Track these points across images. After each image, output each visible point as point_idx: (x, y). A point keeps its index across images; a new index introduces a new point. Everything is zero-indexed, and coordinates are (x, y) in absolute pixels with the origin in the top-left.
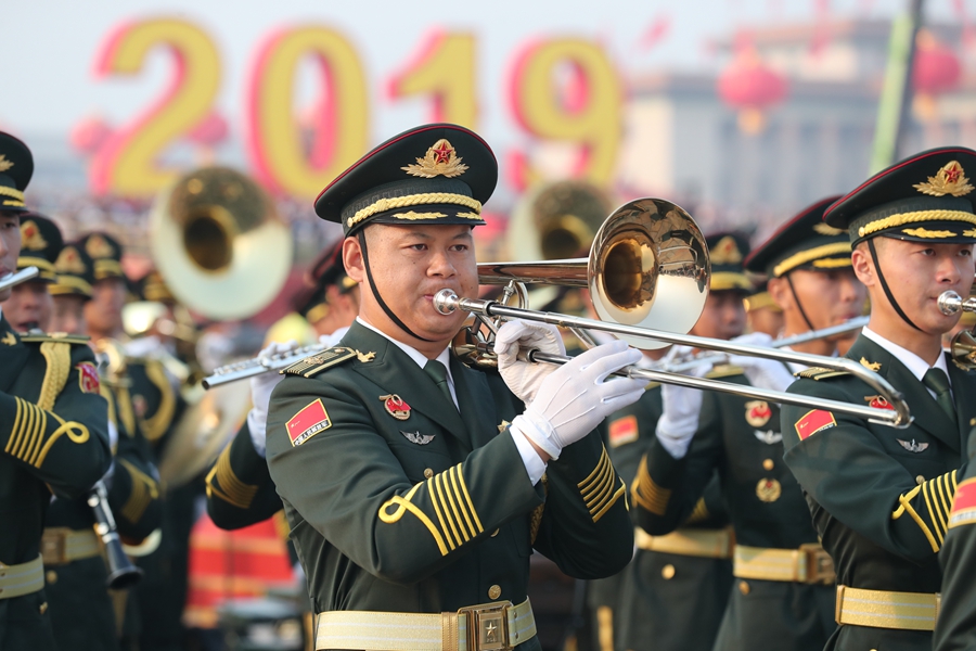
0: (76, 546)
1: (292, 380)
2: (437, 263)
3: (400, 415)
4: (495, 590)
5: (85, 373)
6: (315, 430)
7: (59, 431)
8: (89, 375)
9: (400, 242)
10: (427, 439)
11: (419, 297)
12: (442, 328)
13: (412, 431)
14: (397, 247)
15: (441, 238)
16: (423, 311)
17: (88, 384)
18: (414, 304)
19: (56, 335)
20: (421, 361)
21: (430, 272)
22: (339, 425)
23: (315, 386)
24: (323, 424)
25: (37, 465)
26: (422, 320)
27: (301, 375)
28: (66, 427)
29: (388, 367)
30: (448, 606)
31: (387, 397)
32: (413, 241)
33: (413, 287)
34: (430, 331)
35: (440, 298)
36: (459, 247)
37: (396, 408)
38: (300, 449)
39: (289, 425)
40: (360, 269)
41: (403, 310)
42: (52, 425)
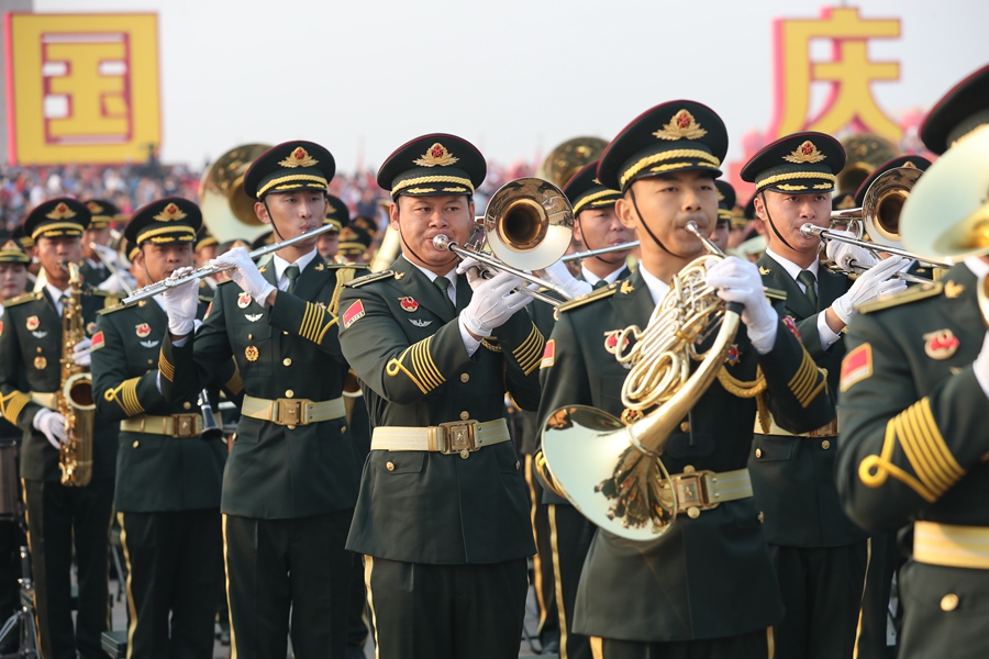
2: (435, 218)
3: (410, 309)
4: (465, 414)
6: (356, 318)
9: (413, 206)
10: (426, 323)
11: (424, 240)
12: (439, 258)
13: (417, 319)
14: (412, 209)
15: (438, 204)
16: (427, 247)
18: (421, 244)
20: (432, 277)
21: (431, 224)
22: (369, 314)
23: (358, 293)
24: (361, 314)
25: (319, 342)
26: (428, 254)
27: (351, 287)
30: (433, 423)
31: (403, 299)
32: (419, 206)
33: (420, 233)
34: (432, 260)
35: (437, 240)
36: (453, 209)
37: (407, 305)
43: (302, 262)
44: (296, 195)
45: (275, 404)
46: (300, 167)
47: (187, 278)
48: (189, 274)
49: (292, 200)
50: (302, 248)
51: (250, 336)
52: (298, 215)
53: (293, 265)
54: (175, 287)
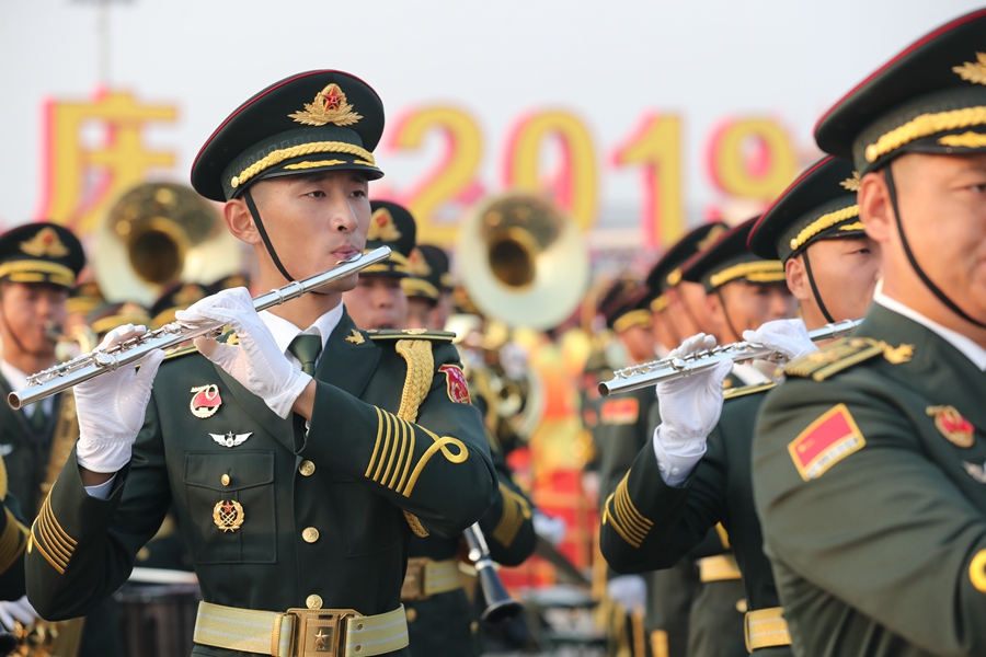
0: (438, 578)
1: (796, 385)
5: (452, 377)
7: (432, 449)
8: (457, 381)
17: (457, 391)
19: (414, 331)
27: (810, 377)
28: (440, 443)
29: (934, 369)
37: (953, 428)
38: (814, 482)
39: (797, 448)
40: (885, 221)
41: (955, 280)
42: (423, 443)
43: (324, 325)
44: (326, 183)
45: (287, 620)
46: (330, 125)
47: (136, 350)
48: (139, 340)
49: (317, 194)
50: (324, 296)
51: (226, 478)
52: (328, 227)
53: (307, 332)
54: (114, 367)
